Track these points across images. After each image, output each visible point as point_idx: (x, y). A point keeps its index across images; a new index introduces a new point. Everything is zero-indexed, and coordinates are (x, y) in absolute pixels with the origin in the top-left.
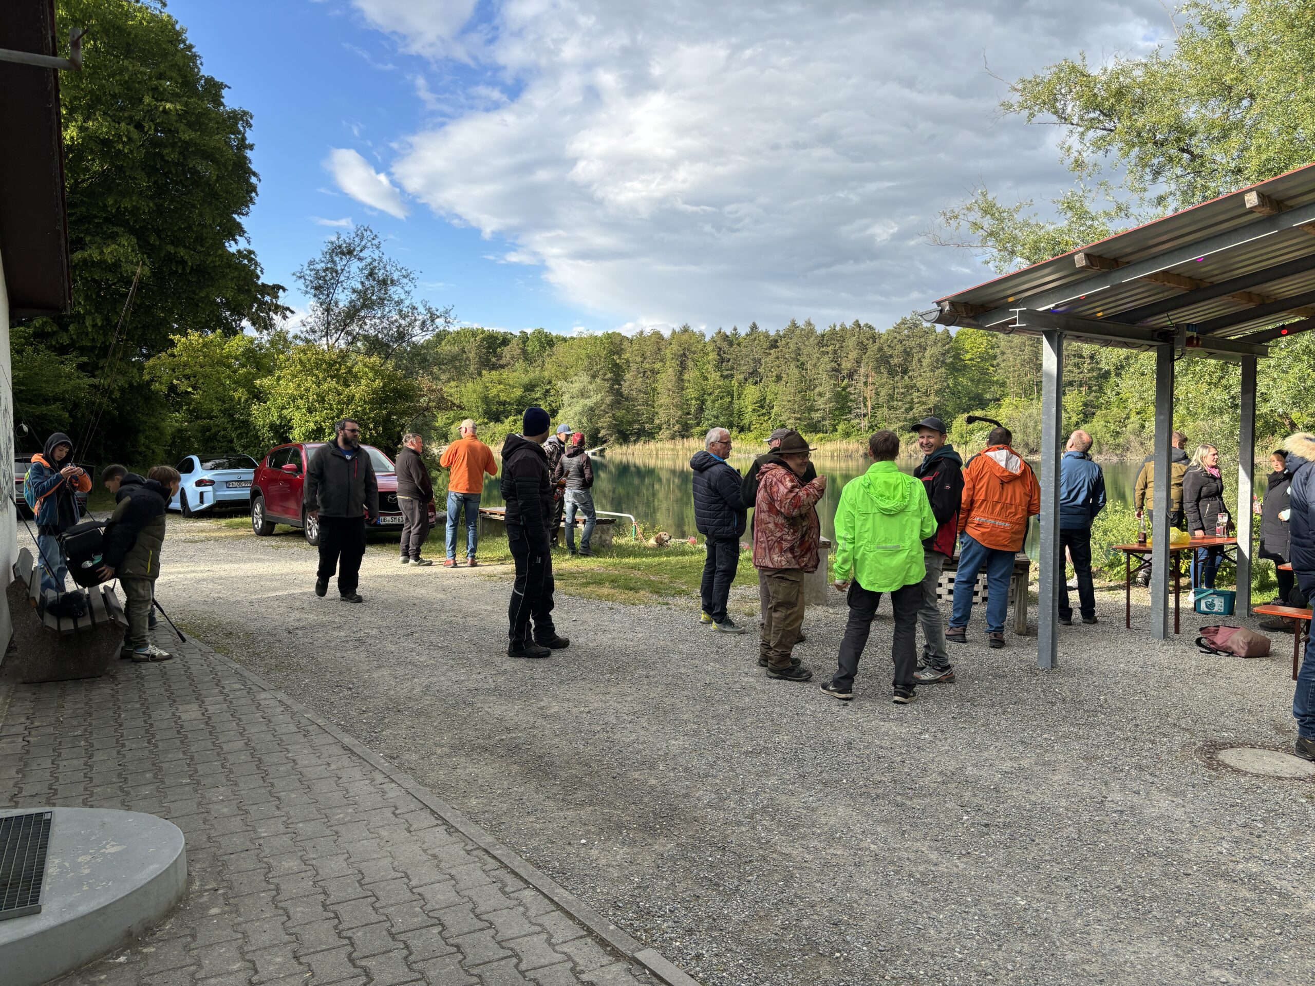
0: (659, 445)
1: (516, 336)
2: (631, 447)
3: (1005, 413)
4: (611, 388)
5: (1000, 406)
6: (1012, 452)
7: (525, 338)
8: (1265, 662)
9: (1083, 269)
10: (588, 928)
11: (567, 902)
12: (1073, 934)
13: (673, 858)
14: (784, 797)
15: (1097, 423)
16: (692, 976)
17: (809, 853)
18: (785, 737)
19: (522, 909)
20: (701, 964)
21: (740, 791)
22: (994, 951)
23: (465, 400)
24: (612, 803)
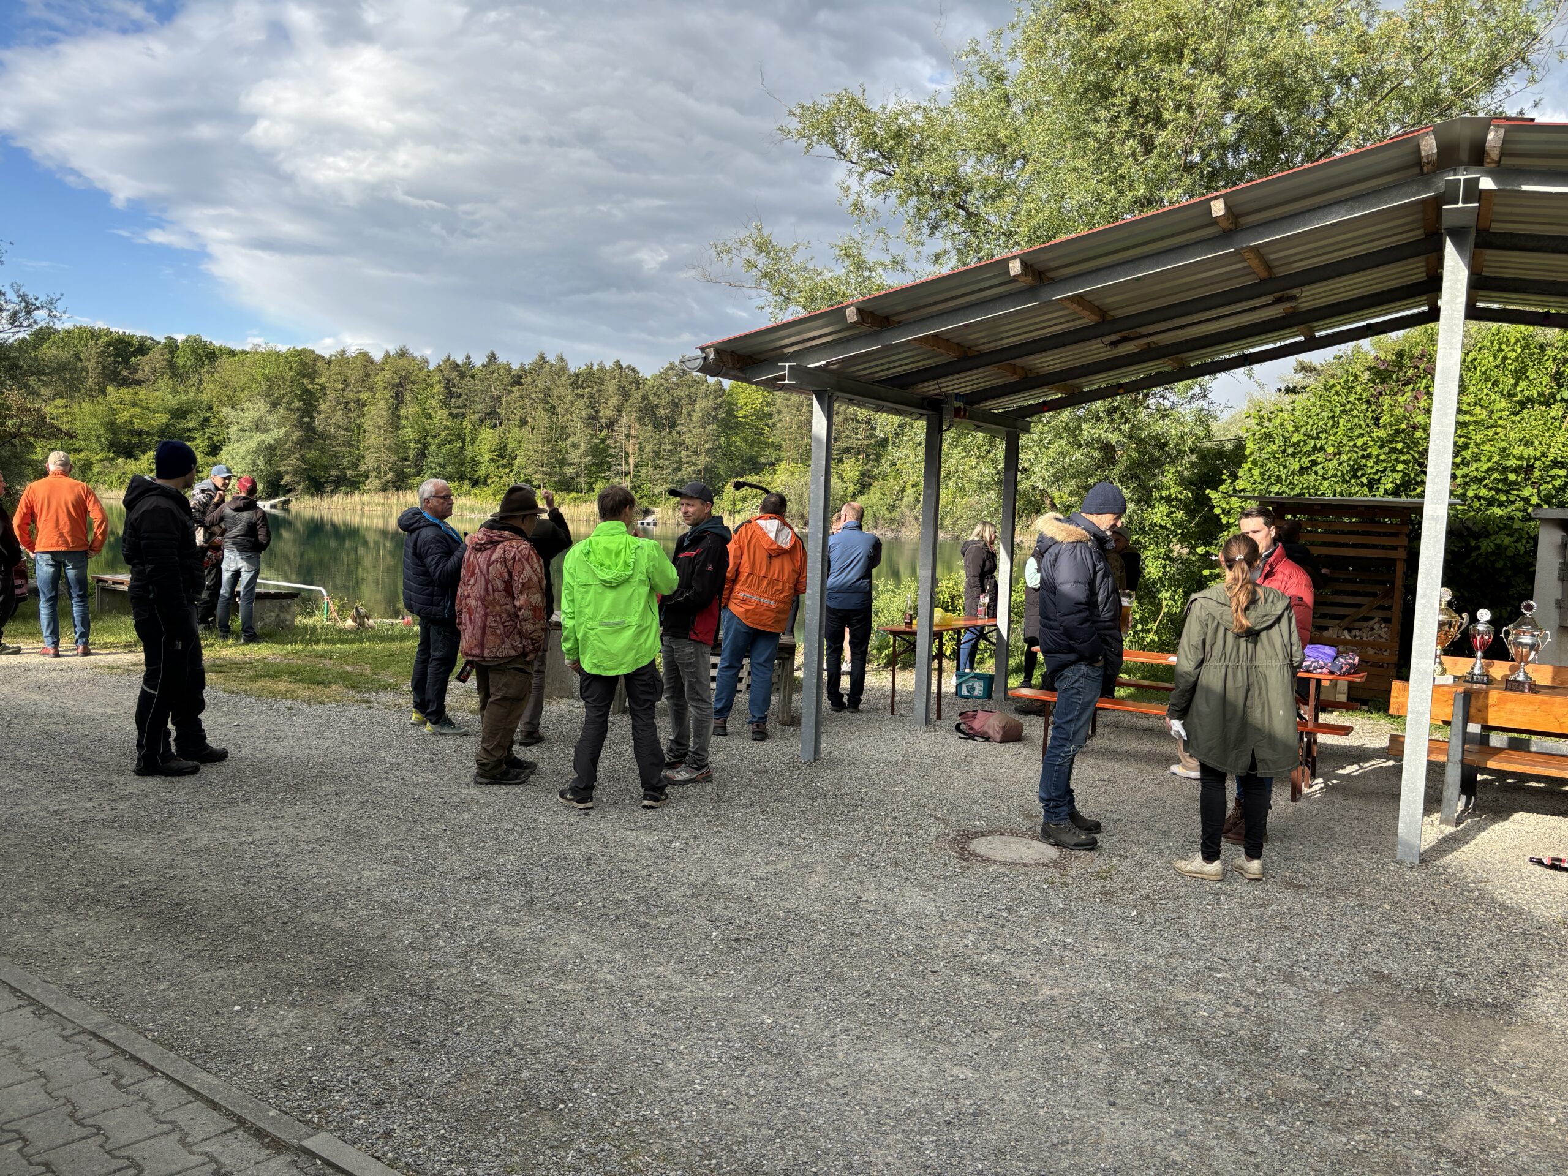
0: (366, 498)
1: (159, 343)
2: (327, 500)
3: (780, 480)
4: (300, 421)
5: (775, 471)
6: (785, 523)
7: (172, 347)
8: (1018, 746)
9: (854, 325)
10: (240, 1117)
11: (210, 1089)
12: (819, 1048)
13: (360, 1017)
14: (506, 929)
15: (873, 497)
16: (378, 1158)
17: (533, 992)
18: (512, 858)
19: (145, 1105)
20: (391, 1143)
21: (451, 926)
22: (736, 1077)
23: (78, 425)
24: (280, 956)
